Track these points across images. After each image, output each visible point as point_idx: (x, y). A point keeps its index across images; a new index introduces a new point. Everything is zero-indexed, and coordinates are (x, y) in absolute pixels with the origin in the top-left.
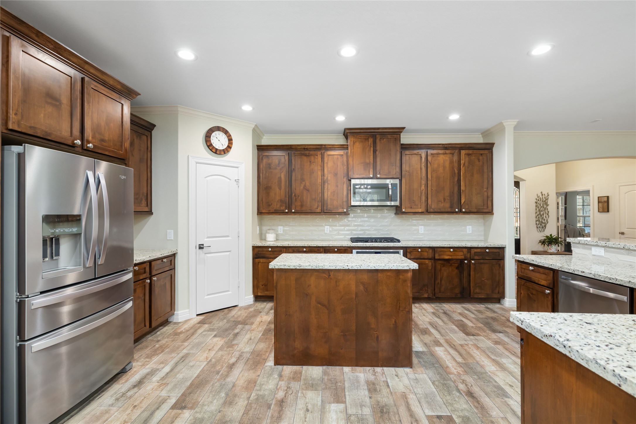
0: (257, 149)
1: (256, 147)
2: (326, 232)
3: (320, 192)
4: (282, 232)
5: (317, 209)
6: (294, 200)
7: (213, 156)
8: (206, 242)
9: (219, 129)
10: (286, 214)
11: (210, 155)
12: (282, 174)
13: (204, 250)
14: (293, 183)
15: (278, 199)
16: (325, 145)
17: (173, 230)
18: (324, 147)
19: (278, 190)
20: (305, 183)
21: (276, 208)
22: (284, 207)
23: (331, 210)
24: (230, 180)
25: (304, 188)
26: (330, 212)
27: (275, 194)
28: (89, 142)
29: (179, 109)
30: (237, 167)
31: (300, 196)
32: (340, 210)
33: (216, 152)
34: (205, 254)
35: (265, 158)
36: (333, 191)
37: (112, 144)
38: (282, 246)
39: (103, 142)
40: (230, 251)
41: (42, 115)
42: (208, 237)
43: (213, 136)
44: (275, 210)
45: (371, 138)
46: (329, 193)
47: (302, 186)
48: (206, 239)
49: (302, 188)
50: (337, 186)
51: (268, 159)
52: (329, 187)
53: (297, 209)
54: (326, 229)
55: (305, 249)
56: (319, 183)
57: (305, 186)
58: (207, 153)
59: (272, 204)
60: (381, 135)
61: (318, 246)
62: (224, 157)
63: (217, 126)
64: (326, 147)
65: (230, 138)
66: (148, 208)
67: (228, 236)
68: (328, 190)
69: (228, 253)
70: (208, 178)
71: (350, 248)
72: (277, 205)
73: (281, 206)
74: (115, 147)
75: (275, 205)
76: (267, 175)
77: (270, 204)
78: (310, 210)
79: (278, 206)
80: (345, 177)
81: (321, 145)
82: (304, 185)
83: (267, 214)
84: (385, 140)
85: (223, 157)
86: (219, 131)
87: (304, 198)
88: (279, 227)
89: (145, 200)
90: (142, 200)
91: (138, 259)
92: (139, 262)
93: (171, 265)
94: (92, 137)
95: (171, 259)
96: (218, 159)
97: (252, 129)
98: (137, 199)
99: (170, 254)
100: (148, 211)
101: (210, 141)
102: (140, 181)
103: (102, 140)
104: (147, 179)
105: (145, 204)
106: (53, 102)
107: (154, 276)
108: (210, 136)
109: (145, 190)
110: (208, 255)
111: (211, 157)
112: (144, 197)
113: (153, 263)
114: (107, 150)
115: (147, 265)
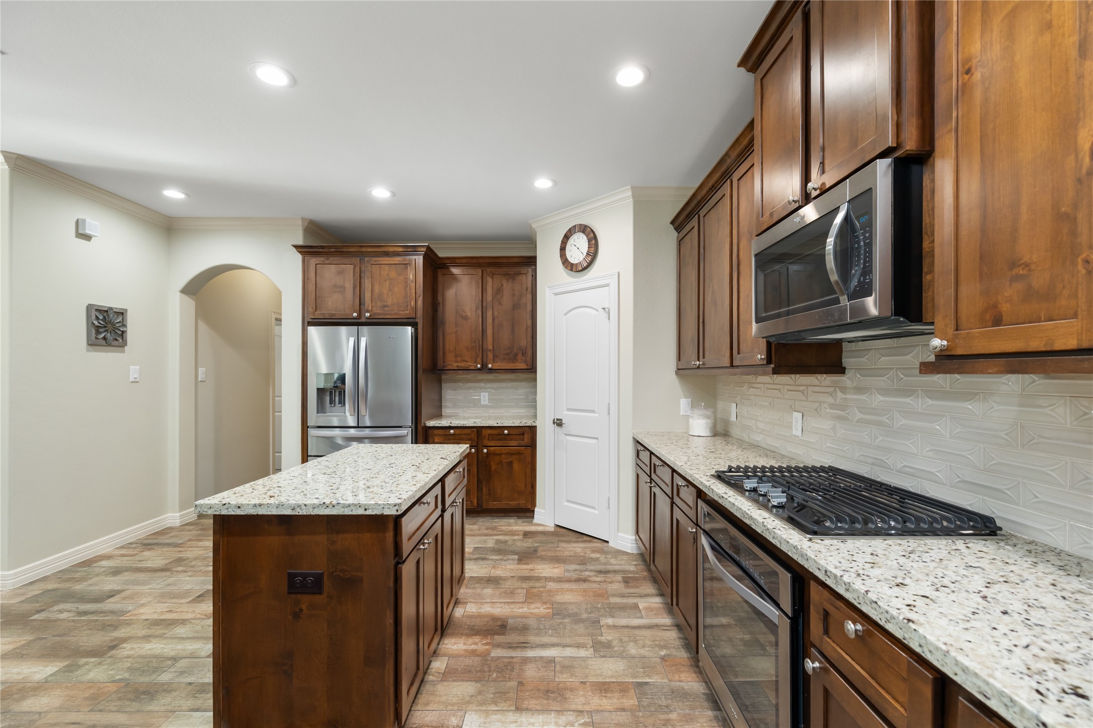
0: (675, 230)
1: (672, 227)
2: (794, 432)
4: (735, 419)
5: (725, 355)
6: (702, 334)
9: (574, 229)
11: (567, 277)
12: (693, 274)
13: (563, 428)
14: (701, 290)
15: (690, 337)
16: (727, 154)
18: (729, 160)
19: (690, 313)
22: (694, 355)
24: (597, 310)
26: (741, 363)
28: (368, 312)
30: (608, 285)
33: (574, 268)
34: (566, 434)
37: (396, 307)
39: (385, 308)
41: (331, 302)
42: (568, 409)
43: (569, 247)
48: (566, 412)
49: (710, 299)
51: (683, 247)
52: (741, 282)
54: (794, 423)
59: (686, 348)
62: (587, 274)
63: (573, 226)
64: (732, 157)
65: (590, 236)
67: (594, 411)
68: (740, 294)
69: (594, 441)
70: (567, 316)
72: (689, 349)
73: (692, 352)
79: (690, 354)
81: (723, 160)
82: (711, 291)
86: (576, 232)
88: (733, 405)
89: (522, 354)
90: (516, 355)
91: (456, 422)
92: (456, 425)
93: (524, 440)
94: (372, 307)
95: (522, 433)
96: (581, 279)
97: (632, 199)
98: (508, 354)
99: (517, 425)
100: (526, 368)
101: (565, 254)
102: (513, 332)
103: (385, 306)
104: (527, 328)
105: (522, 360)
106: (339, 290)
107: (486, 447)
108: (565, 247)
109: (524, 342)
110: (569, 438)
111: (571, 279)
112: (521, 353)
113: (484, 431)
114: (388, 314)
115: (473, 432)
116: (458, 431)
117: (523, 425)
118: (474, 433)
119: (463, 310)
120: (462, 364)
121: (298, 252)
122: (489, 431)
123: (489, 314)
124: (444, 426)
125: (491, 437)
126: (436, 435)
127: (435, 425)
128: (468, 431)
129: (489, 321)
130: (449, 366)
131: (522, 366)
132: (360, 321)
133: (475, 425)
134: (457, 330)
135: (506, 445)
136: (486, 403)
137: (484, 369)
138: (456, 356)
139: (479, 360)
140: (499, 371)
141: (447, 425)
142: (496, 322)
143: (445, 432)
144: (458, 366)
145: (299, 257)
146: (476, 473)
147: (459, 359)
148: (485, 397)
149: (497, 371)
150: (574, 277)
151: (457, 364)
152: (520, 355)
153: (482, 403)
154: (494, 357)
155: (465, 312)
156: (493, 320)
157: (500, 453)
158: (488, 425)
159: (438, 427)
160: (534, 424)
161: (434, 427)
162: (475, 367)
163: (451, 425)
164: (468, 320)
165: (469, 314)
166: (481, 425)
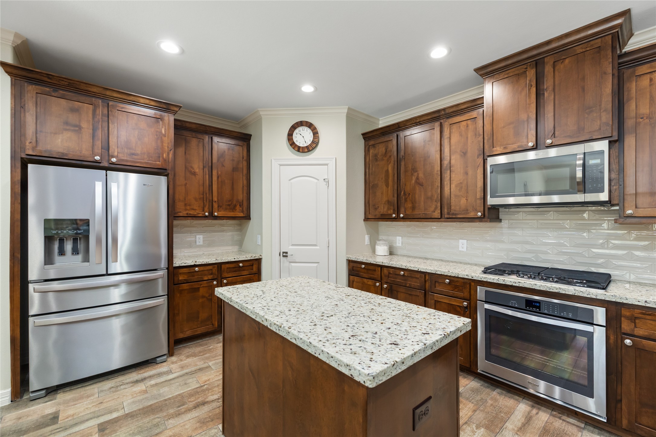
0: (364, 138)
1: (362, 137)
2: (460, 249)
3: (438, 186)
4: (400, 245)
5: (435, 212)
6: (404, 200)
7: (297, 156)
8: (290, 249)
9: (301, 124)
10: (394, 220)
11: (294, 155)
12: (389, 166)
13: (288, 258)
14: (402, 176)
15: (385, 200)
16: (444, 109)
17: (260, 236)
18: (443, 113)
19: (385, 187)
20: (418, 174)
21: (383, 212)
22: (392, 211)
23: (456, 214)
24: (318, 180)
25: (416, 182)
26: (454, 217)
27: (382, 194)
28: (113, 157)
29: (261, 113)
30: (327, 165)
31: (411, 195)
32: (472, 215)
33: (299, 149)
34: (290, 262)
35: (371, 148)
36: (459, 182)
37: (146, 157)
38: (375, 263)
39: (134, 156)
40: (318, 263)
41: (60, 140)
42: (293, 245)
43: (297, 134)
44: (381, 215)
45: (532, 69)
46: (453, 186)
47: (414, 178)
48: (291, 247)
49: (413, 181)
50: (467, 173)
51: (374, 149)
52: (453, 176)
53: (407, 213)
54: (460, 245)
55: (402, 273)
56: (437, 171)
57: (417, 178)
58: (291, 153)
59: (378, 207)
60: (555, 55)
61: (419, 270)
62: (310, 155)
63: (300, 121)
64: (447, 111)
65: (315, 131)
66: (243, 213)
67: (315, 245)
68: (451, 182)
69: (316, 265)
70: (292, 181)
71: (475, 281)
72: (384, 207)
73: (388, 209)
74: (151, 159)
75: (382, 208)
76: (374, 169)
77: (377, 207)
78: (424, 215)
79: (385, 210)
80: (480, 155)
81: (439, 111)
82: (415, 177)
83: (374, 220)
84: (567, 61)
85: (308, 155)
86: (302, 126)
87: (417, 196)
88: (398, 238)
89: (240, 206)
90: (235, 206)
91: (200, 261)
92: (200, 263)
93: (252, 270)
94: (118, 152)
95: (252, 264)
96: (304, 157)
97: (346, 115)
98: (229, 205)
99: (249, 259)
100: (243, 216)
101: (292, 139)
102: (233, 189)
103: (133, 154)
104: (243, 187)
105: (240, 210)
106: (72, 128)
107: (225, 278)
108: (293, 134)
109: (241, 196)
110: (293, 264)
111: (295, 157)
112: (239, 204)
113: (223, 266)
114: (138, 162)
115: (214, 267)
116: (202, 268)
117: (253, 258)
118: (216, 268)
119: (192, 167)
120: (192, 212)
121: (7, 72)
122: (227, 266)
123: (215, 173)
124: (189, 265)
125: (230, 270)
126: (181, 273)
127: (181, 265)
128: (210, 267)
129: (215, 178)
130: (179, 214)
131: (241, 215)
132: (101, 165)
133: (217, 262)
134: (186, 183)
135: (241, 275)
136: (201, 243)
137: (212, 216)
138: (185, 205)
139: (206, 209)
140: (222, 218)
141: (193, 264)
142: (220, 179)
143: (190, 270)
144: (187, 214)
145: (7, 79)
146: (217, 301)
147: (188, 208)
148: (200, 238)
149: (221, 218)
150: (297, 155)
151: (187, 212)
152: (238, 206)
153: (198, 244)
154: (218, 207)
155: (193, 169)
156: (218, 177)
157: (236, 281)
158: (227, 261)
159: (183, 266)
160: (260, 257)
161: (180, 266)
162: (203, 215)
163: (196, 263)
164: (196, 176)
165: (197, 171)
166: (221, 262)
